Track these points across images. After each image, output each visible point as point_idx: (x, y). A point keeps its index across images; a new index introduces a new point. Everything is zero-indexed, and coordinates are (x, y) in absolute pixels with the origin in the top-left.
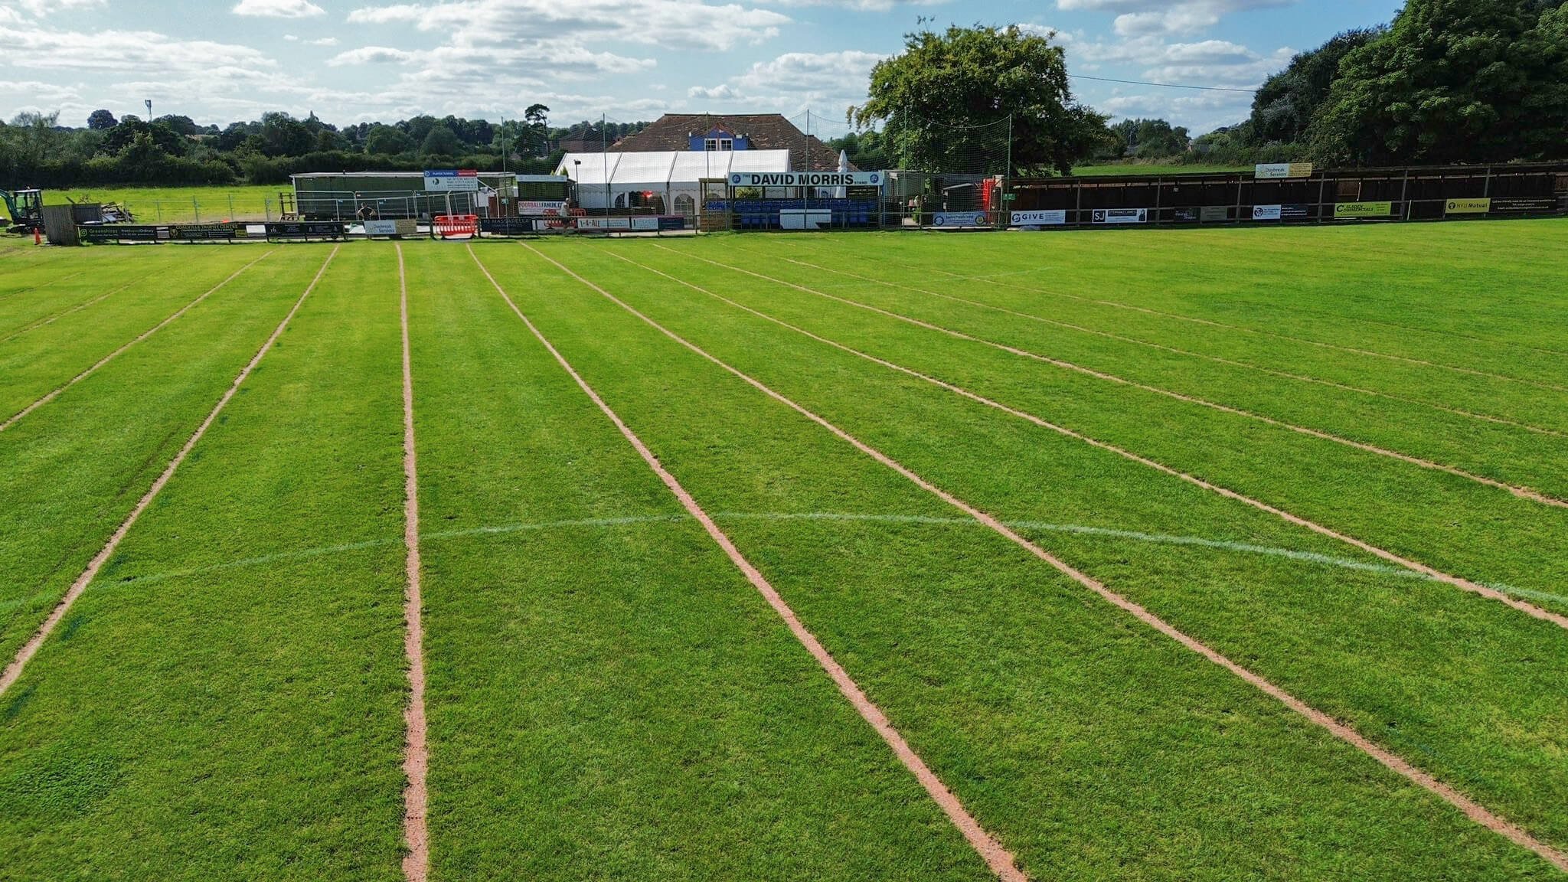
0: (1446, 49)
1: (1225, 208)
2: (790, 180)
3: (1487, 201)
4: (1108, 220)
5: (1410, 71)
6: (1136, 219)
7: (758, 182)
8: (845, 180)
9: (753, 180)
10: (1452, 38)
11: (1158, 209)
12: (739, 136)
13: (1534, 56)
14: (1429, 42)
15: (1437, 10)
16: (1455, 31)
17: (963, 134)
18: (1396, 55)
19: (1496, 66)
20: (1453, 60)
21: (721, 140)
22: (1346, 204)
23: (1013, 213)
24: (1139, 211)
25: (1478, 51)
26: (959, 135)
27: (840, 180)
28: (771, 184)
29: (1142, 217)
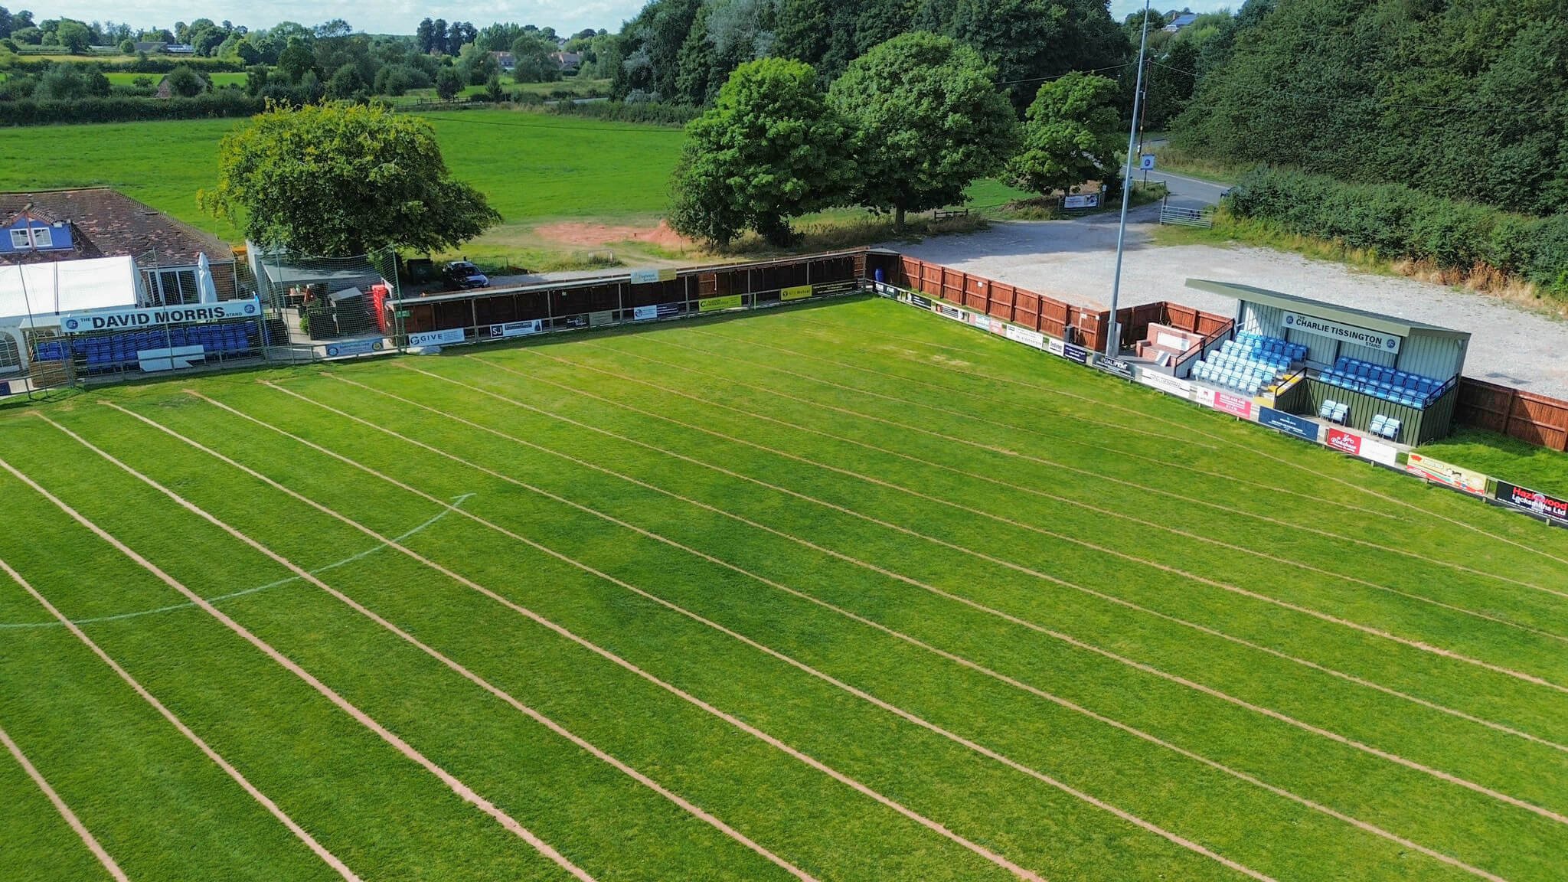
0: (766, 131)
1: (610, 312)
2: (143, 319)
3: (809, 287)
4: (507, 333)
5: (741, 149)
6: (532, 330)
7: (103, 325)
8: (214, 313)
9: (95, 323)
10: (769, 122)
11: (551, 319)
12: (58, 225)
13: (830, 137)
14: (752, 125)
15: (755, 95)
16: (770, 114)
17: (341, 231)
18: (729, 134)
19: (804, 149)
20: (772, 141)
21: (33, 230)
22: (707, 300)
23: (410, 336)
24: (534, 322)
25: (789, 135)
26: (335, 231)
27: (208, 314)
28: (120, 325)
29: (537, 328)
